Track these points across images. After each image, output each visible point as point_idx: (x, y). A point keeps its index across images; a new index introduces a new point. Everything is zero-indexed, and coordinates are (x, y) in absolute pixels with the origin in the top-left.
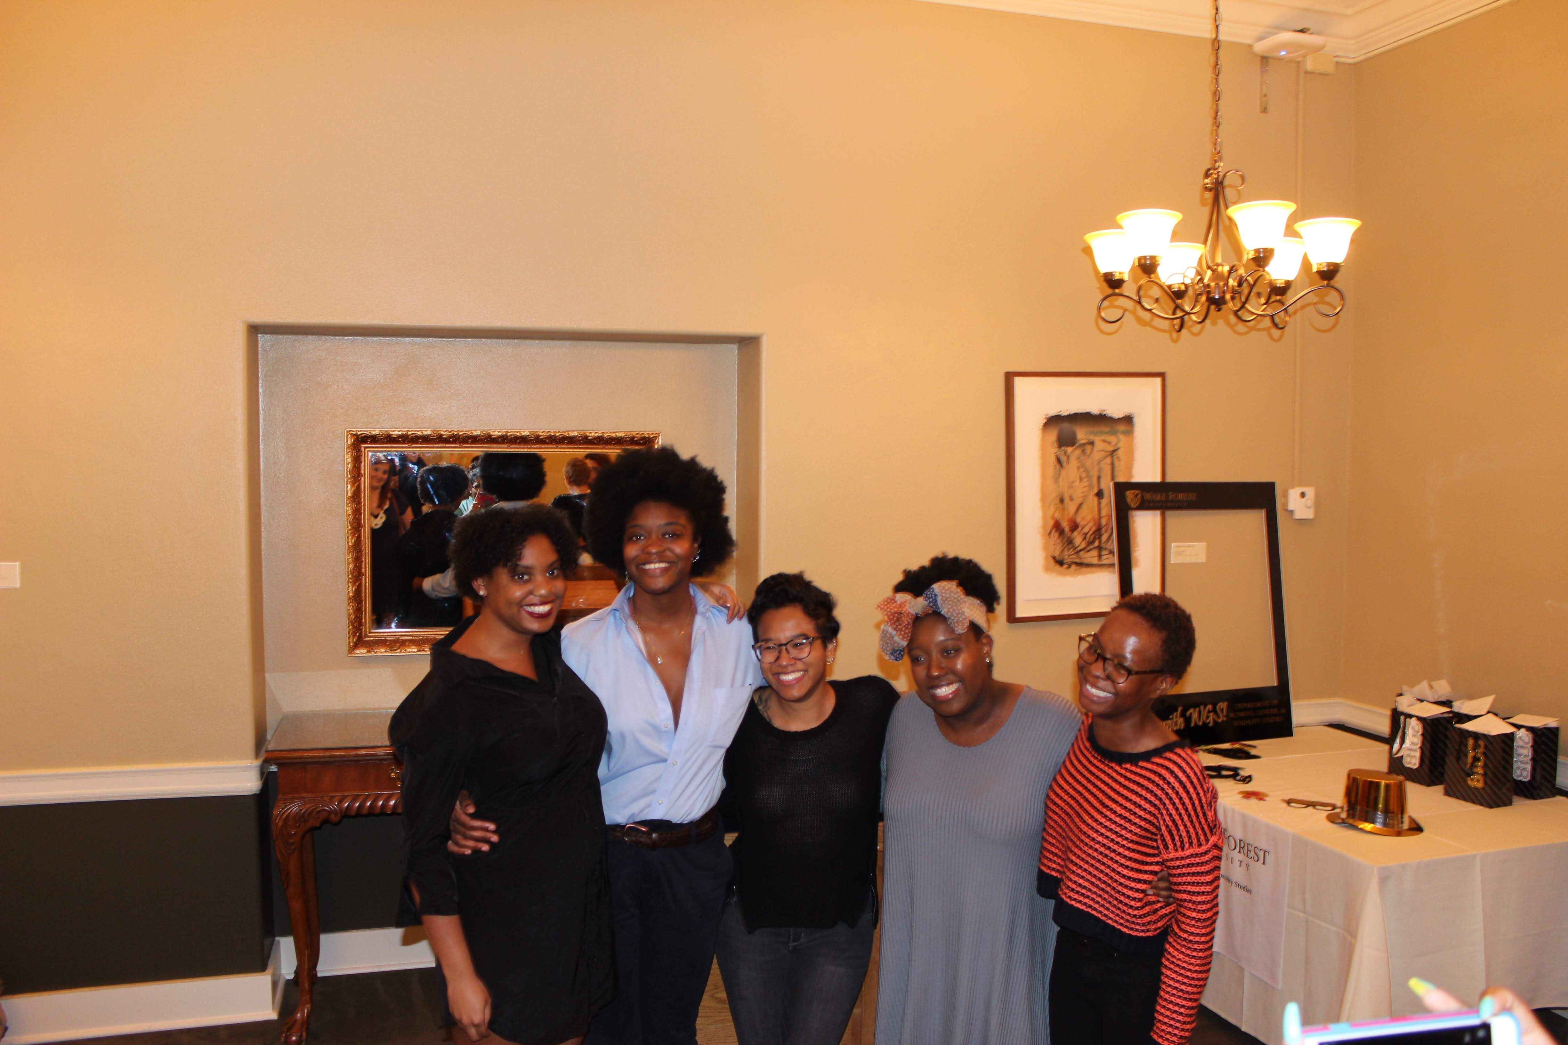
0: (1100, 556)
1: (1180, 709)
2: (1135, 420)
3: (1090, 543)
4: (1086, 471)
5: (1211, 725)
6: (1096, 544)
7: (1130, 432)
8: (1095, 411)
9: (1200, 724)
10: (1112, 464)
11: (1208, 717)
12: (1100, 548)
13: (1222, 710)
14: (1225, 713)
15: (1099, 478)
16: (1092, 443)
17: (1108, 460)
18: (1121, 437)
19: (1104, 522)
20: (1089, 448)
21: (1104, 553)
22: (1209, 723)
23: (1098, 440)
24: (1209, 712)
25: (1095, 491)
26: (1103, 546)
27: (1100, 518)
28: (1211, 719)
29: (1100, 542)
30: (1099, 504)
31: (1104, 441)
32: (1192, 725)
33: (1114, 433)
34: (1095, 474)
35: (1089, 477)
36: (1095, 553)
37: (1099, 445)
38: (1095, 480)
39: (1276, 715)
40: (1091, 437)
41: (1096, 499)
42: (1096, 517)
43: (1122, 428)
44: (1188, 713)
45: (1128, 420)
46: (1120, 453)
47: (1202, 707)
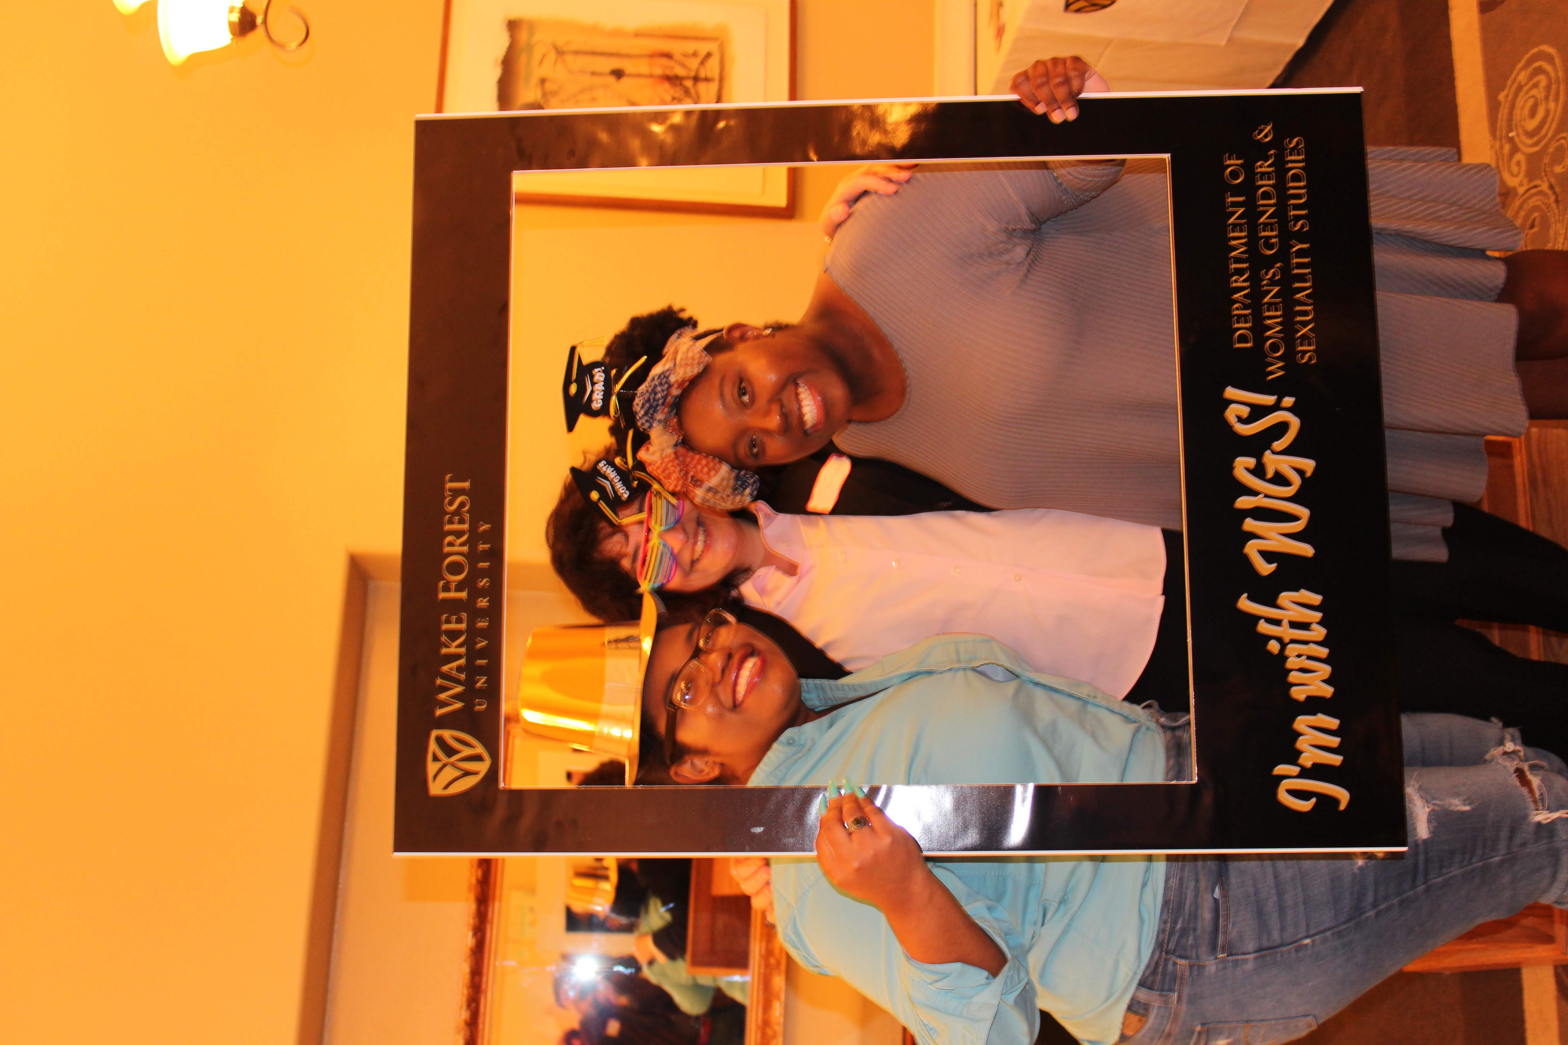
0: (707, 80)
1: (1245, 604)
2: (514, 15)
3: (687, 92)
4: (583, 91)
5: (1309, 465)
6: (689, 84)
7: (532, 26)
8: (496, 73)
9: (1304, 512)
10: (577, 53)
11: (1280, 479)
12: (696, 79)
13: (1258, 412)
14: (1269, 400)
15: (593, 74)
16: (543, 81)
17: (570, 59)
18: (537, 37)
19: (658, 71)
20: (548, 86)
21: (702, 74)
22: (1300, 472)
23: (538, 73)
24: (1259, 471)
25: (612, 80)
26: (693, 74)
27: (651, 76)
28: (1285, 464)
29: (687, 78)
30: (630, 75)
31: (541, 62)
32: (1306, 550)
33: (530, 48)
34: (587, 80)
35: (591, 88)
36: (702, 86)
37: (545, 70)
38: (597, 80)
39: (1280, 168)
40: (534, 80)
41: (624, 80)
42: (650, 81)
43: (523, 36)
44: (1265, 568)
45: (513, 26)
46: (561, 41)
47: (1244, 502)
